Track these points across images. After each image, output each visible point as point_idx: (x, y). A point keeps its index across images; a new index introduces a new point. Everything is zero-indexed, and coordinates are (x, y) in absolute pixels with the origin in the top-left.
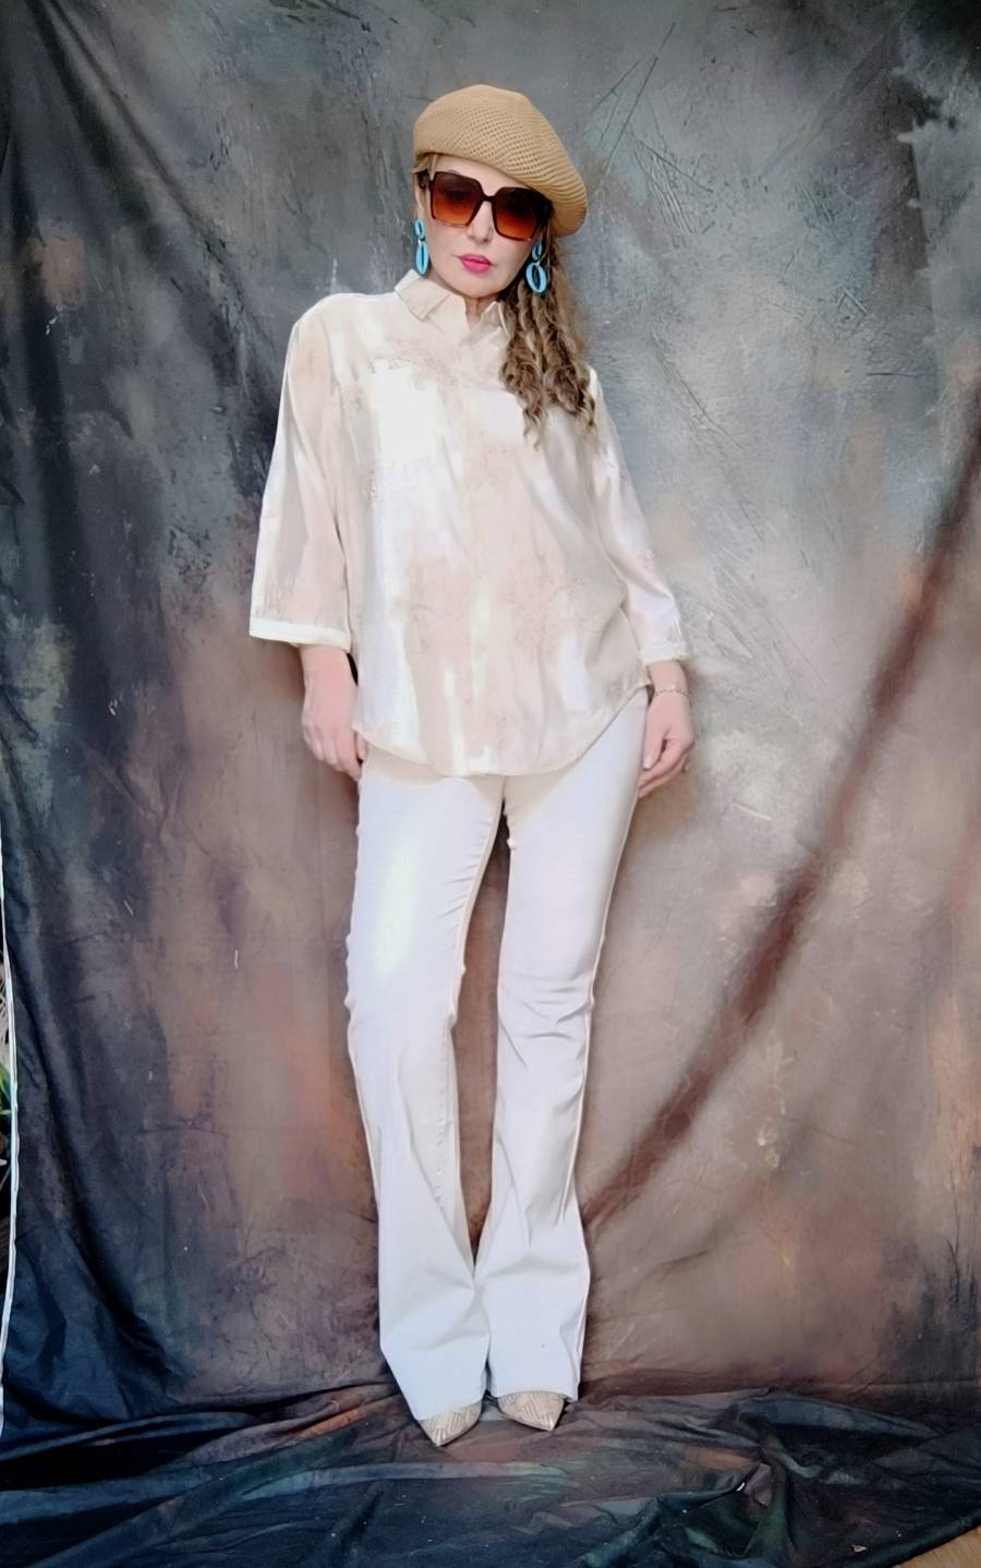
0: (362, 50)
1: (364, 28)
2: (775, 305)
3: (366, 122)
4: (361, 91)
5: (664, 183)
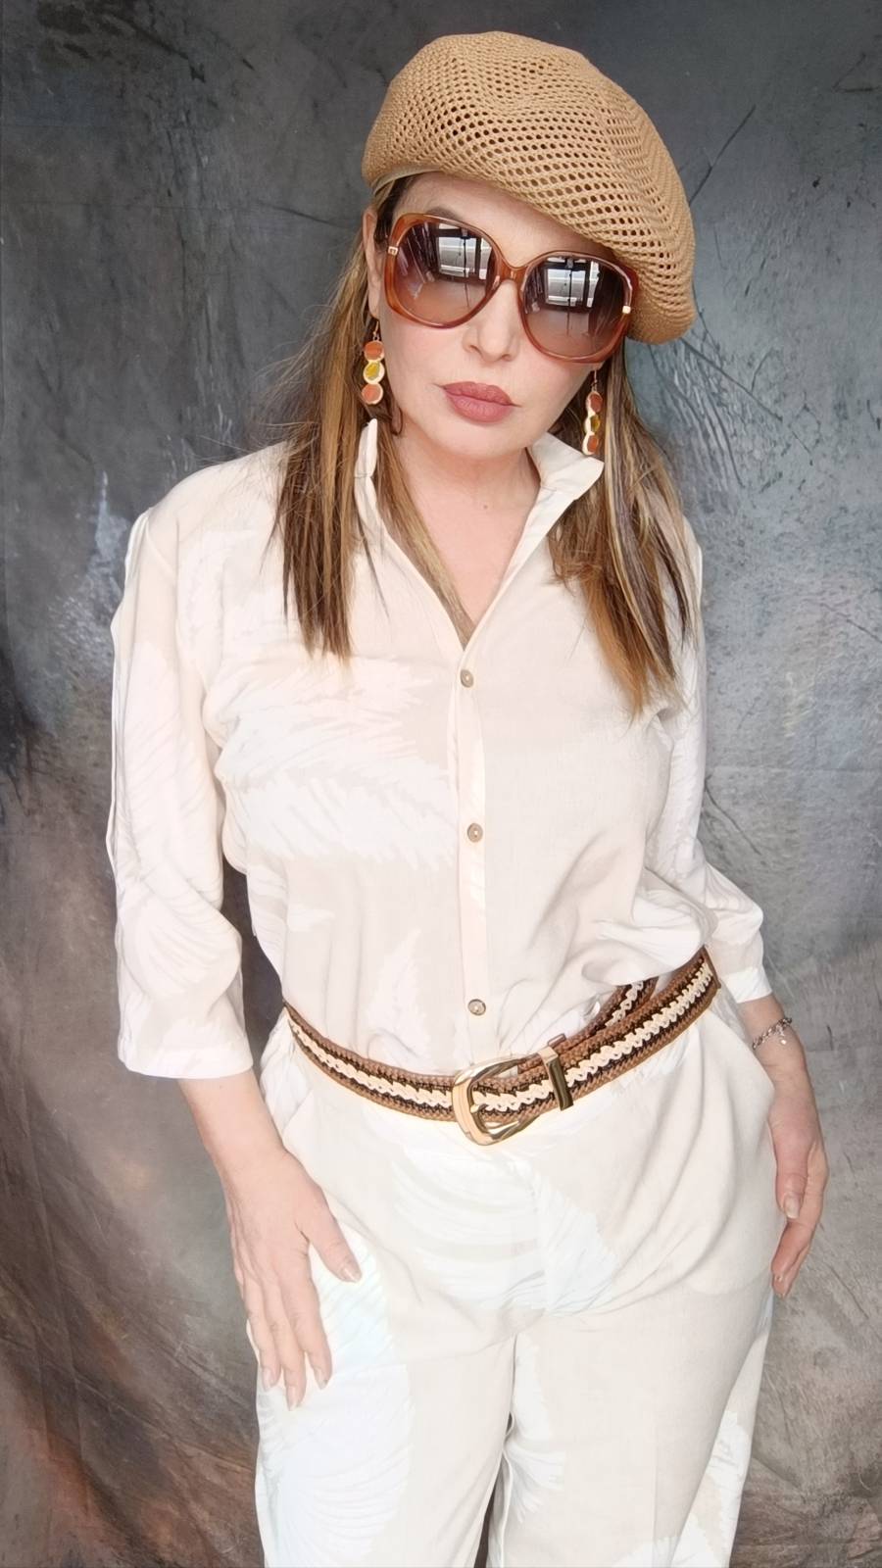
0: (188, 113)
1: (195, 74)
2: (860, 628)
3: (183, 243)
4: (179, 187)
5: (699, 396)
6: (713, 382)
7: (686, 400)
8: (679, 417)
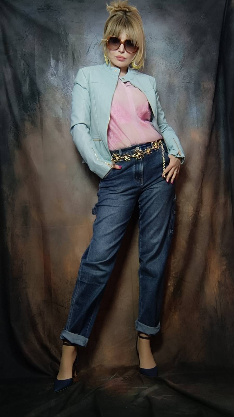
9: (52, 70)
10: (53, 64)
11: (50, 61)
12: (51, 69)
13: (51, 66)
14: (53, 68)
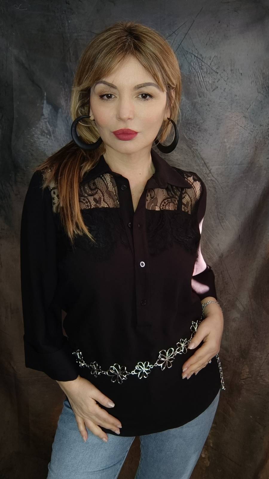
5: (197, 67)
6: (200, 64)
7: (194, 68)
8: (193, 72)
9: (44, 124)
10: (47, 112)
11: (42, 106)
12: (42, 122)
13: (43, 115)
14: (46, 120)
